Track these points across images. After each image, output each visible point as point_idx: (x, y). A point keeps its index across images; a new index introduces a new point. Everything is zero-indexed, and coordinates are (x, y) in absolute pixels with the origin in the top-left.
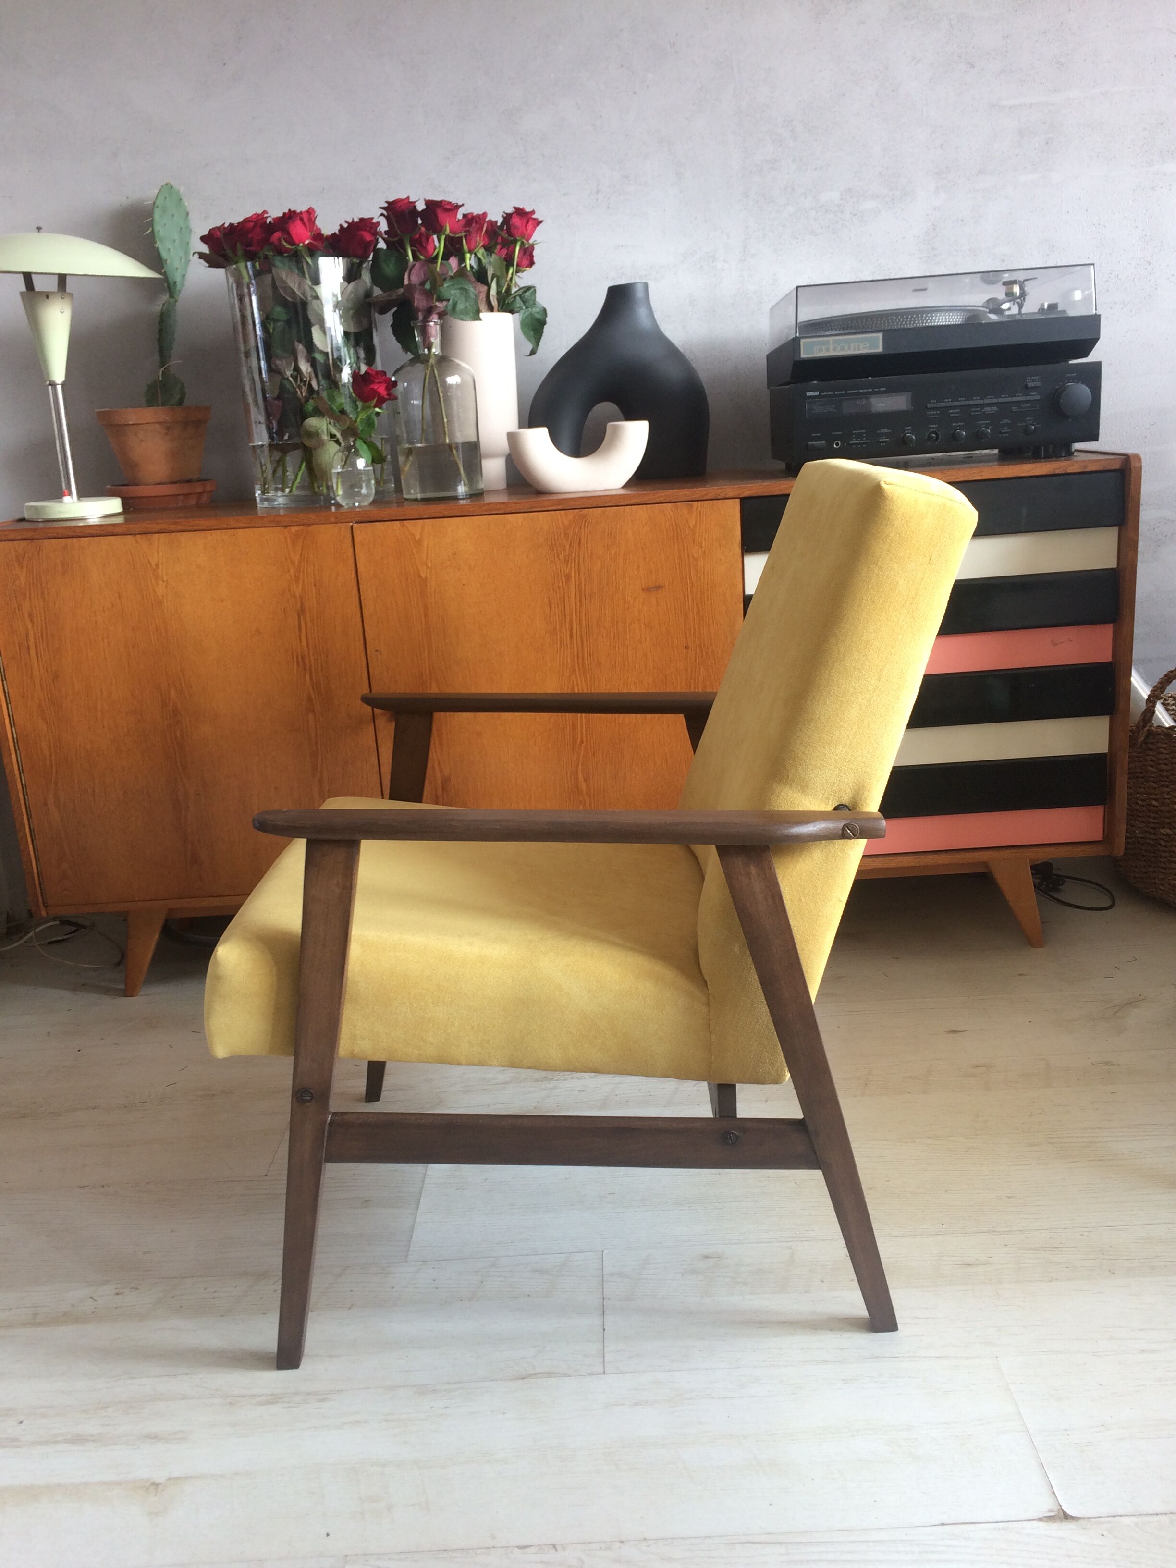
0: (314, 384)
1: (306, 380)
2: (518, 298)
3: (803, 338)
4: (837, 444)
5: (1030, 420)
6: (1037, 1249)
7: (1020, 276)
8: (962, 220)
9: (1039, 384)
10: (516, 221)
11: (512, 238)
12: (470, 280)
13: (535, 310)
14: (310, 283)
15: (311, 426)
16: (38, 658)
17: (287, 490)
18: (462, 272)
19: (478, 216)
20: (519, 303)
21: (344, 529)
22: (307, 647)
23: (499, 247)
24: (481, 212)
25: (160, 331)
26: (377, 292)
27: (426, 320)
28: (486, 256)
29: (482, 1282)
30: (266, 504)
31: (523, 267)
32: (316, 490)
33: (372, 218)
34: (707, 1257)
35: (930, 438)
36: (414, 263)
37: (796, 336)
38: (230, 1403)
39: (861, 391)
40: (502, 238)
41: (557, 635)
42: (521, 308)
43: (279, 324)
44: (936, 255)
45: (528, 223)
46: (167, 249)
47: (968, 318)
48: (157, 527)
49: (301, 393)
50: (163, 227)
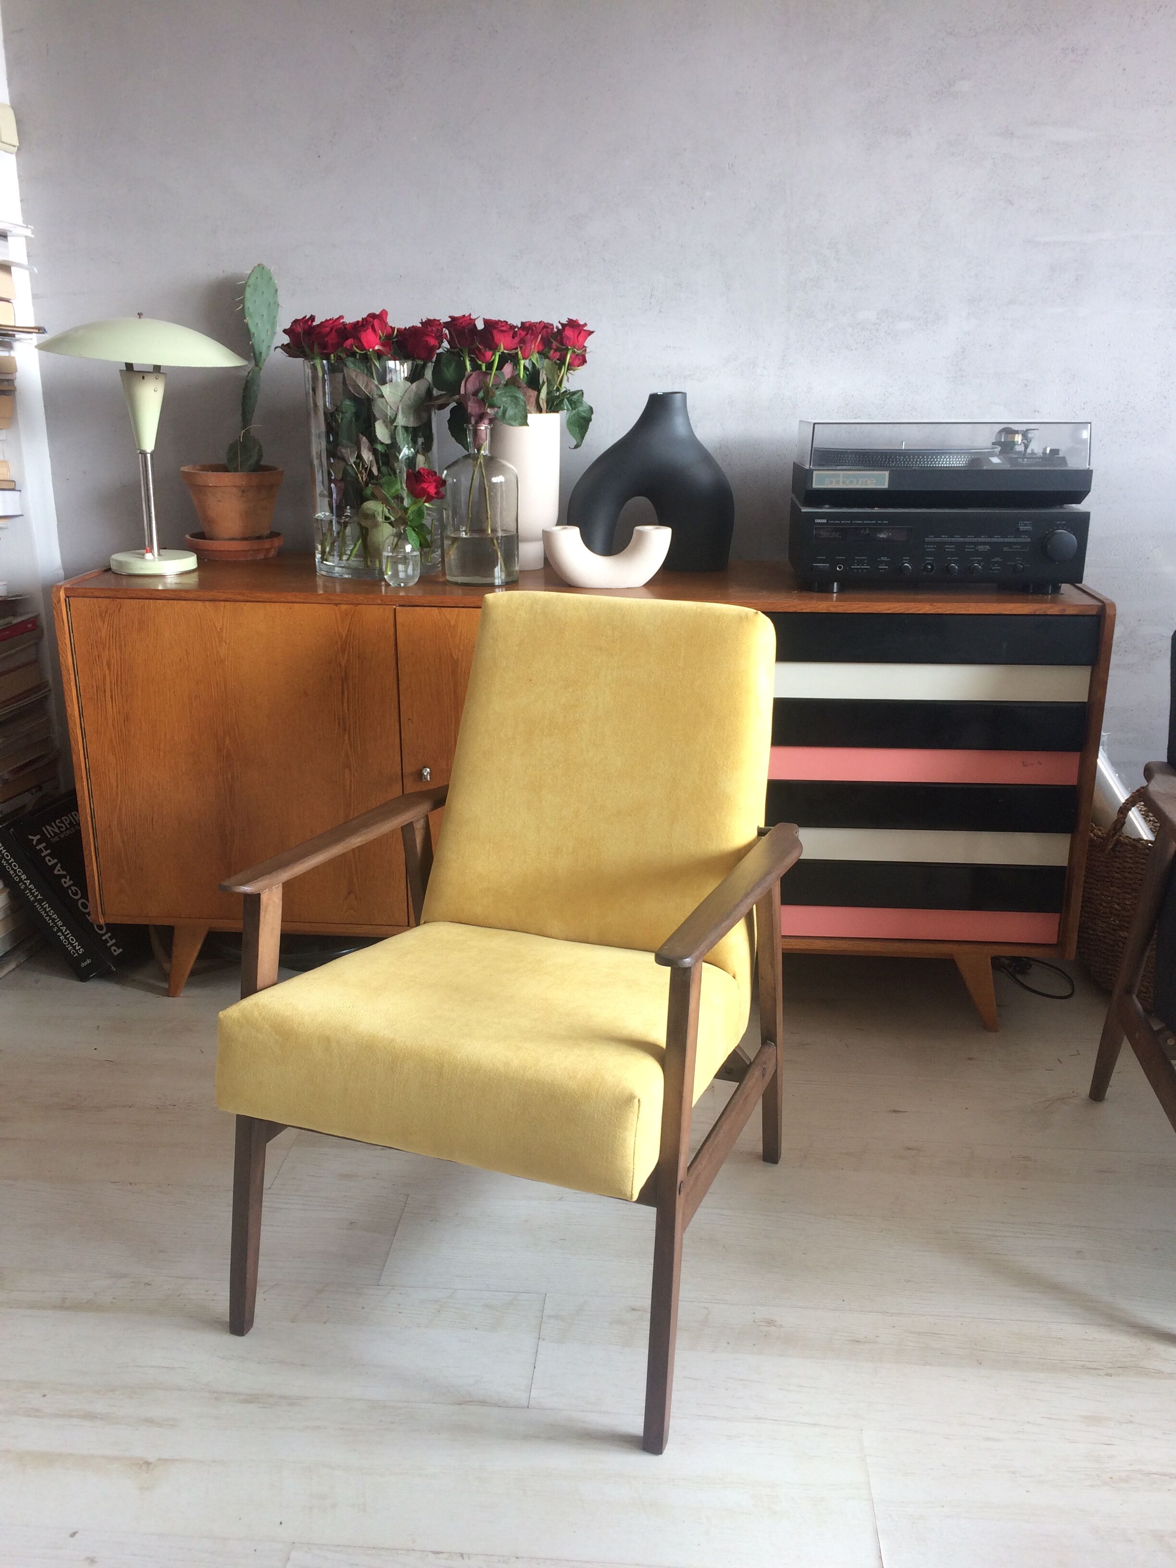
0: (375, 471)
1: (367, 467)
2: (566, 401)
3: (816, 470)
4: (840, 567)
5: (1019, 560)
6: (919, 1333)
7: (1022, 427)
8: (990, 346)
9: (1030, 528)
10: (569, 333)
11: (564, 348)
12: (519, 387)
14: (376, 382)
15: (368, 509)
16: (112, 700)
18: (513, 381)
20: (567, 405)
21: (388, 611)
22: (348, 710)
23: (552, 351)
25: (244, 398)
26: (438, 391)
27: (478, 422)
28: (539, 359)
29: (439, 1312)
31: (574, 366)
32: (369, 563)
34: (634, 1310)
35: (925, 569)
36: (471, 372)
37: (810, 464)
38: (216, 1398)
39: (865, 522)
40: (556, 345)
42: (568, 410)
44: (962, 376)
45: (580, 333)
46: (256, 323)
47: (971, 462)
48: (224, 596)
49: (362, 478)
50: (253, 303)
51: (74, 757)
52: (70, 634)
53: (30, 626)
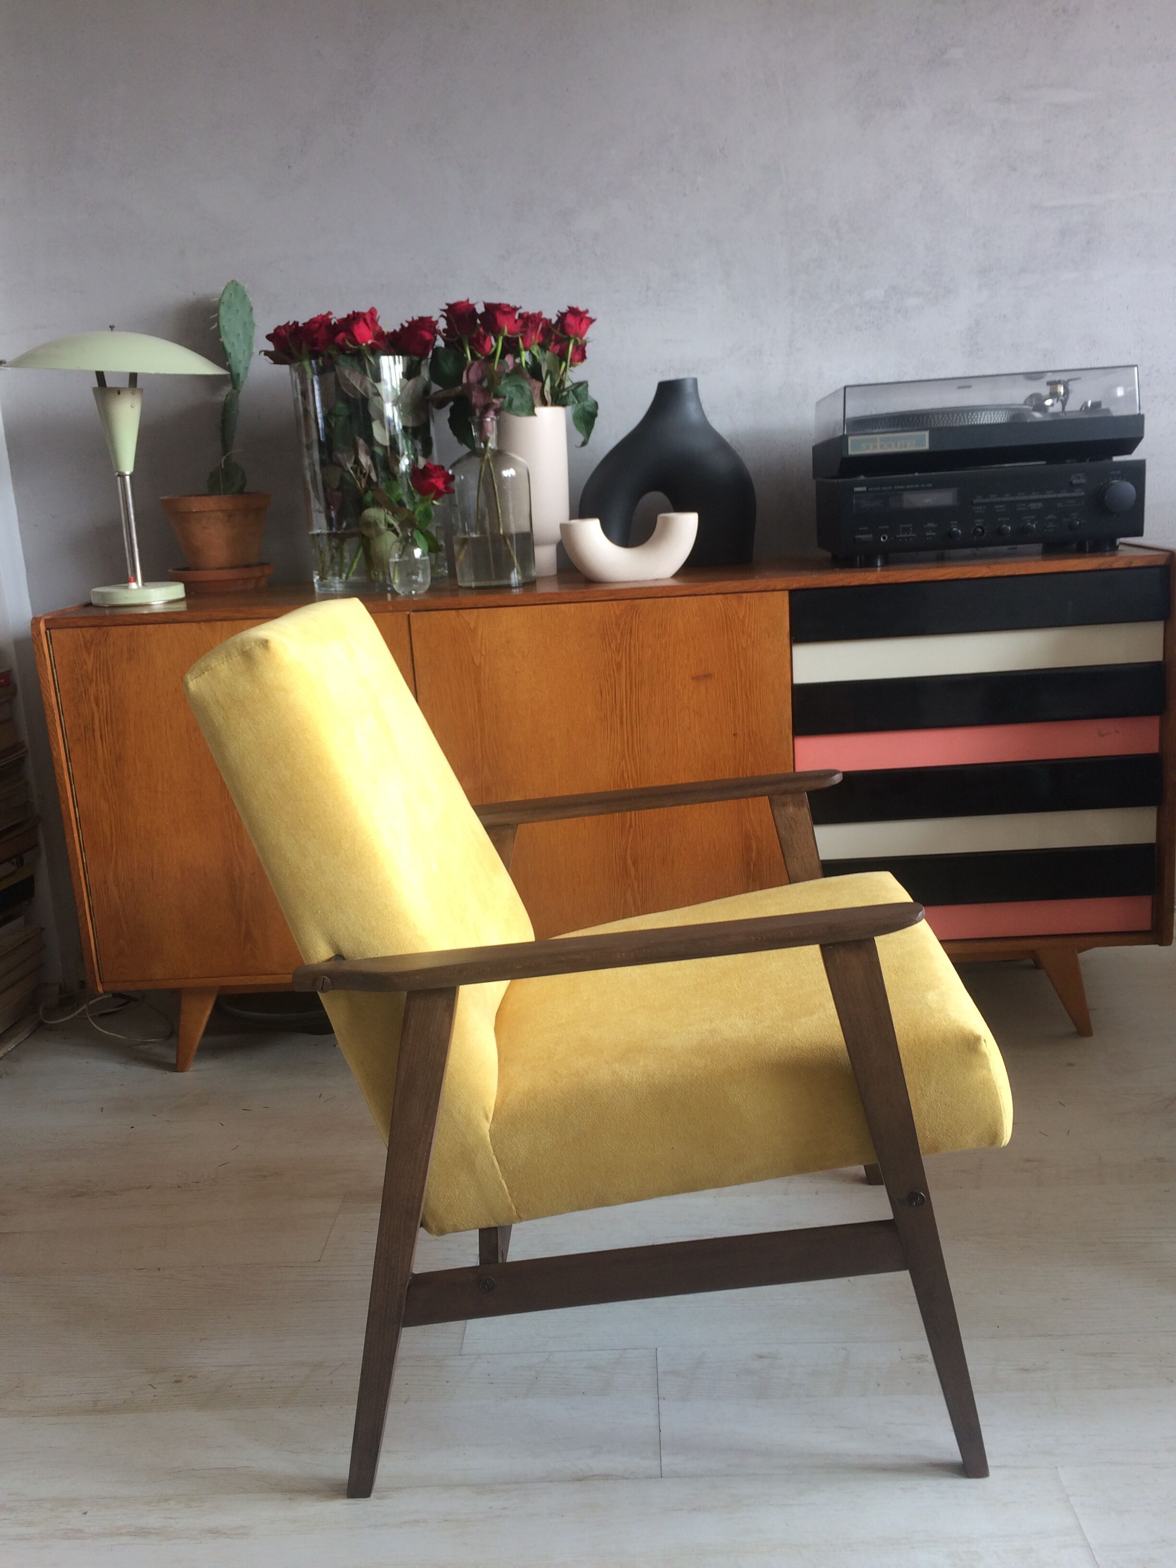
0: (374, 476)
1: (366, 472)
2: (571, 393)
3: (851, 435)
4: (884, 538)
5: (1075, 516)
7: (1064, 376)
8: (1004, 317)
9: (1083, 481)
10: (570, 320)
11: (566, 337)
12: (525, 377)
13: (586, 403)
14: (371, 381)
15: (369, 516)
16: (102, 739)
18: (517, 369)
19: (534, 315)
20: (572, 397)
21: (402, 617)
23: (552, 344)
24: (537, 312)
25: (223, 421)
26: (435, 388)
27: (483, 416)
28: (540, 352)
29: (537, 1378)
31: (575, 361)
32: (373, 577)
33: (432, 318)
34: (761, 1357)
35: (975, 533)
36: (473, 362)
37: (844, 434)
38: (290, 1498)
39: (908, 486)
40: (556, 335)
41: (607, 720)
42: (573, 402)
43: (341, 419)
45: (581, 320)
46: (232, 342)
47: (1013, 417)
48: (219, 615)
49: (361, 484)
50: (229, 322)
51: (63, 807)
52: (52, 669)
53: (3, 681)
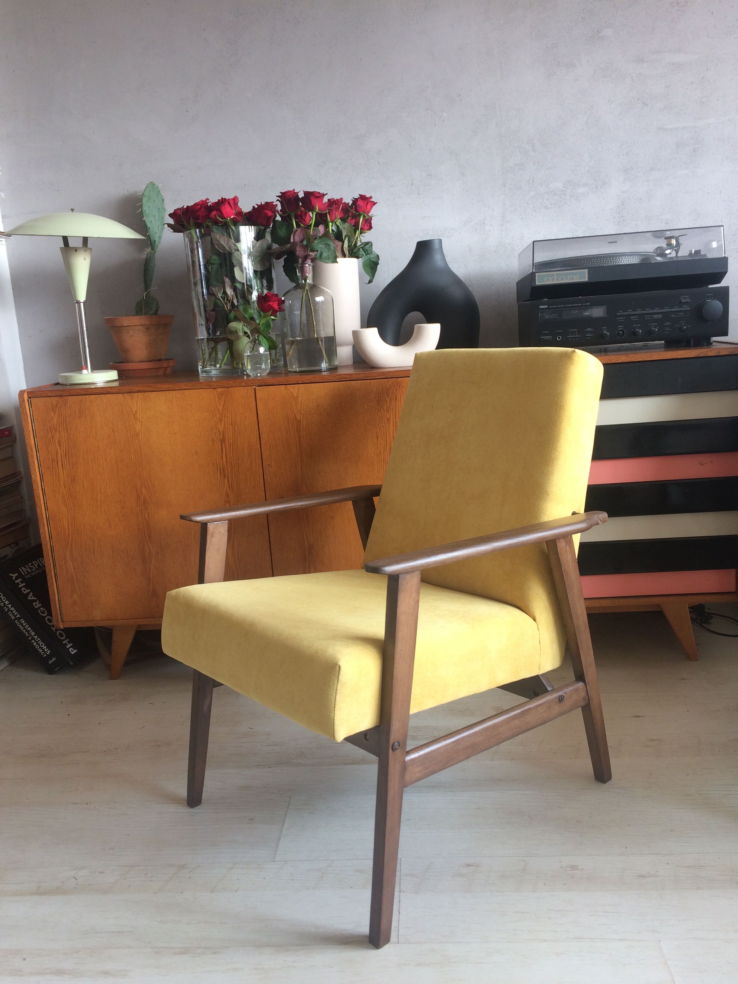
0: (235, 302)
1: (230, 300)
2: (361, 249)
3: (537, 272)
4: (559, 338)
5: (683, 323)
6: (688, 867)
7: (676, 233)
8: (641, 199)
9: (689, 300)
10: (360, 203)
11: (358, 213)
12: (331, 239)
14: (234, 242)
15: (233, 327)
16: (63, 468)
17: (218, 366)
18: (326, 234)
19: (337, 200)
20: (362, 252)
21: (250, 390)
22: (226, 462)
24: (339, 198)
25: (145, 270)
26: (275, 246)
27: (304, 262)
28: (341, 223)
29: (322, 877)
30: (204, 375)
31: (365, 230)
32: (235, 365)
33: (273, 202)
34: (469, 865)
35: (618, 334)
36: (297, 229)
37: (533, 271)
38: (156, 952)
39: (574, 305)
40: (352, 213)
41: (381, 455)
42: (363, 255)
43: (215, 266)
44: (624, 221)
45: (368, 203)
46: (151, 221)
47: (643, 260)
48: (137, 389)
49: (227, 307)
50: (148, 208)
51: (38, 510)
52: (32, 423)
53: (7, 433)
